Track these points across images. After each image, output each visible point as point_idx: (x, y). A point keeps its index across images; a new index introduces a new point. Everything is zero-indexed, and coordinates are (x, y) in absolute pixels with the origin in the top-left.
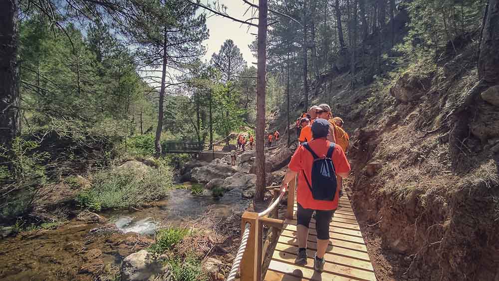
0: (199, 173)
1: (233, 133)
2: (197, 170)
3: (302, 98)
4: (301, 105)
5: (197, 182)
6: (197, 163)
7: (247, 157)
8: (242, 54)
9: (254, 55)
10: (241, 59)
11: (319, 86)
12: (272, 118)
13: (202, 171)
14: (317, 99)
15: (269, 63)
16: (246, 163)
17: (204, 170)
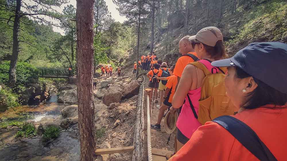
0: (65, 95)
1: (101, 64)
2: (64, 93)
3: (149, 43)
4: (148, 48)
5: (63, 103)
6: (68, 86)
7: (105, 84)
8: (107, 6)
9: (117, 9)
10: (106, 10)
11: (160, 35)
12: (128, 55)
13: (68, 94)
14: (159, 44)
15: (129, 20)
16: (104, 89)
17: (70, 93)
